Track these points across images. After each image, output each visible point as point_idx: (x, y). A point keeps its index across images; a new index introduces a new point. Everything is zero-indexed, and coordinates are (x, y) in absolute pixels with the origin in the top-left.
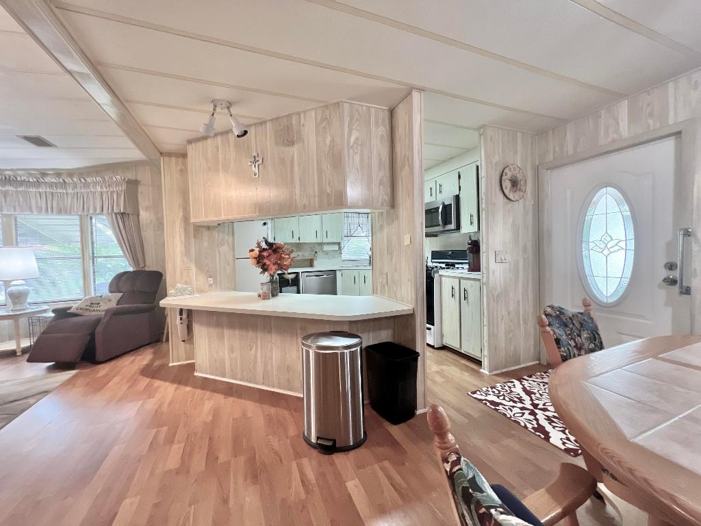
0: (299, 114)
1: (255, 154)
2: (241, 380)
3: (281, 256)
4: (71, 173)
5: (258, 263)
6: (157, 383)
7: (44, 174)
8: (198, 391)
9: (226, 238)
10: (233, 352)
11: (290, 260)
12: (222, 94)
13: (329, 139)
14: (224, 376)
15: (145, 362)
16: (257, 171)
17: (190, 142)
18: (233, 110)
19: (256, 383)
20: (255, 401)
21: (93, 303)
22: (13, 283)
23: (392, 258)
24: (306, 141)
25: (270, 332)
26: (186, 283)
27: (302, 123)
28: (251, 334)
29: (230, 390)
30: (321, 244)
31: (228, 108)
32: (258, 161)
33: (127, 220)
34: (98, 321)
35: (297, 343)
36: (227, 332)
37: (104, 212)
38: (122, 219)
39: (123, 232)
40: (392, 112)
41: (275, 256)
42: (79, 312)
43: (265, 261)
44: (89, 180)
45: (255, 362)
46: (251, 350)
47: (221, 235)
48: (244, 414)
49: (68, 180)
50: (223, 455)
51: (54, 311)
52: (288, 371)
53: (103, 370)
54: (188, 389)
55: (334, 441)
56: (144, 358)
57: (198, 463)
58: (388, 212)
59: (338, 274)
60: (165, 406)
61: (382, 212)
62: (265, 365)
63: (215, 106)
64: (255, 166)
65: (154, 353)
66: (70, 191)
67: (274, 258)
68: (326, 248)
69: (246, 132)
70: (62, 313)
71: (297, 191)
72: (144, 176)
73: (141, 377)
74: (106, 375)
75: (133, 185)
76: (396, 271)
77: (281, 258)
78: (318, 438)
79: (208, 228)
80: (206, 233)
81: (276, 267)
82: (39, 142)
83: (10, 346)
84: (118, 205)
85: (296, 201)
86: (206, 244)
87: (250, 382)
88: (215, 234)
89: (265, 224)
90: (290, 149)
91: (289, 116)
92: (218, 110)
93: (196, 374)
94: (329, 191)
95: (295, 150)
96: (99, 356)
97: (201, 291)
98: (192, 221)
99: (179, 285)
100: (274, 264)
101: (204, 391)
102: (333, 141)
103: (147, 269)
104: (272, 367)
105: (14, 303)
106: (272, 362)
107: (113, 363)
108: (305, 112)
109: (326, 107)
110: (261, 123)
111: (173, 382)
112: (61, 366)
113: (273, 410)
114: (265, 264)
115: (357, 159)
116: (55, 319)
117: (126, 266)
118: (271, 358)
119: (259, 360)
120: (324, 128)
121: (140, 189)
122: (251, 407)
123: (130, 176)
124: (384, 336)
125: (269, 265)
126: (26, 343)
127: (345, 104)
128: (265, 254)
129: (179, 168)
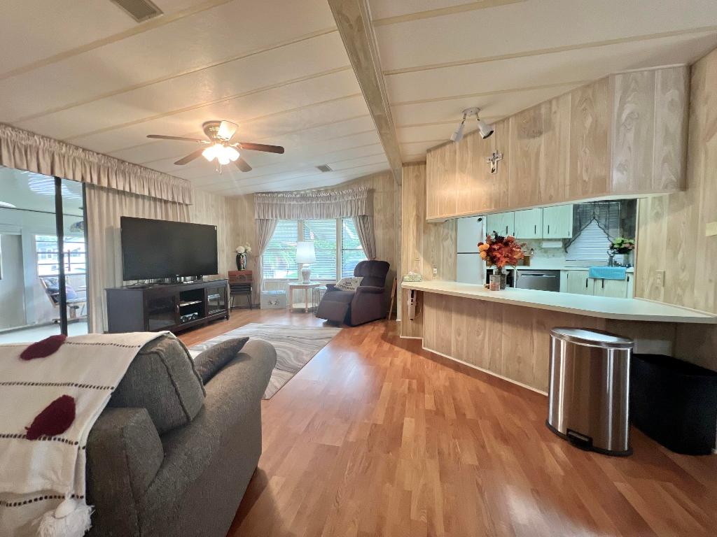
0: (550, 102)
1: (495, 152)
2: (465, 361)
3: (512, 250)
4: (333, 189)
5: (488, 255)
6: (397, 349)
7: (319, 191)
8: (430, 362)
9: (450, 233)
10: (459, 335)
11: (520, 254)
12: (473, 103)
13: (589, 121)
14: (450, 355)
15: (382, 332)
16: (495, 168)
17: (429, 151)
18: (480, 115)
19: (482, 368)
20: (484, 381)
21: (348, 282)
22: (304, 265)
23: (676, 253)
24: (557, 129)
25: (500, 321)
26: (415, 271)
27: (553, 110)
28: (478, 321)
29: (457, 367)
30: (540, 241)
31: (477, 114)
32: (497, 158)
33: (366, 223)
34: (353, 296)
35: (532, 336)
36: (454, 316)
37: (353, 216)
38: (363, 219)
39: (363, 230)
40: (691, 69)
41: (506, 249)
42: (341, 288)
43: (495, 253)
44: (344, 192)
45: (482, 348)
46: (478, 336)
47: (446, 231)
48: (478, 389)
49: (332, 194)
50: (470, 414)
51: (327, 286)
52: (519, 363)
53: (357, 331)
54: (421, 358)
55: (591, 440)
56: (379, 329)
57: (450, 413)
58: (671, 196)
59: (562, 274)
60: (408, 366)
61: (661, 197)
62: (493, 353)
63: (465, 115)
64: (494, 163)
65: (386, 326)
66: (333, 201)
67: (505, 251)
68: (545, 245)
69: (492, 132)
70: (331, 287)
71: (542, 183)
72: (379, 185)
73: (383, 342)
74: (359, 335)
75: (371, 192)
76: (683, 270)
77: (512, 251)
78: (568, 430)
79: (436, 224)
80: (433, 229)
81: (507, 259)
82: (324, 169)
83: (302, 306)
84: (362, 210)
85: (540, 192)
86: (432, 239)
87: (475, 365)
88: (441, 230)
89: (480, 220)
90: (537, 139)
91: (538, 106)
92: (467, 117)
93: (423, 348)
94: (586, 178)
95: (542, 140)
96: (354, 322)
97: (427, 279)
98: (427, 218)
99: (411, 273)
100: (505, 257)
101: (436, 363)
102: (596, 121)
103: (376, 259)
104: (501, 355)
105: (304, 279)
106: (501, 350)
107: (361, 328)
108: (557, 98)
109: (588, 86)
110: (503, 121)
111: (408, 349)
112: (331, 323)
113: (506, 394)
114: (495, 257)
115: (631, 136)
116: (328, 291)
117: (364, 258)
118: (500, 347)
119: (486, 345)
120: (585, 109)
121: (375, 195)
122: (483, 387)
123: (369, 186)
124: (657, 347)
125: (499, 258)
126: (310, 306)
127: (617, 77)
128: (496, 247)
129: (415, 174)
